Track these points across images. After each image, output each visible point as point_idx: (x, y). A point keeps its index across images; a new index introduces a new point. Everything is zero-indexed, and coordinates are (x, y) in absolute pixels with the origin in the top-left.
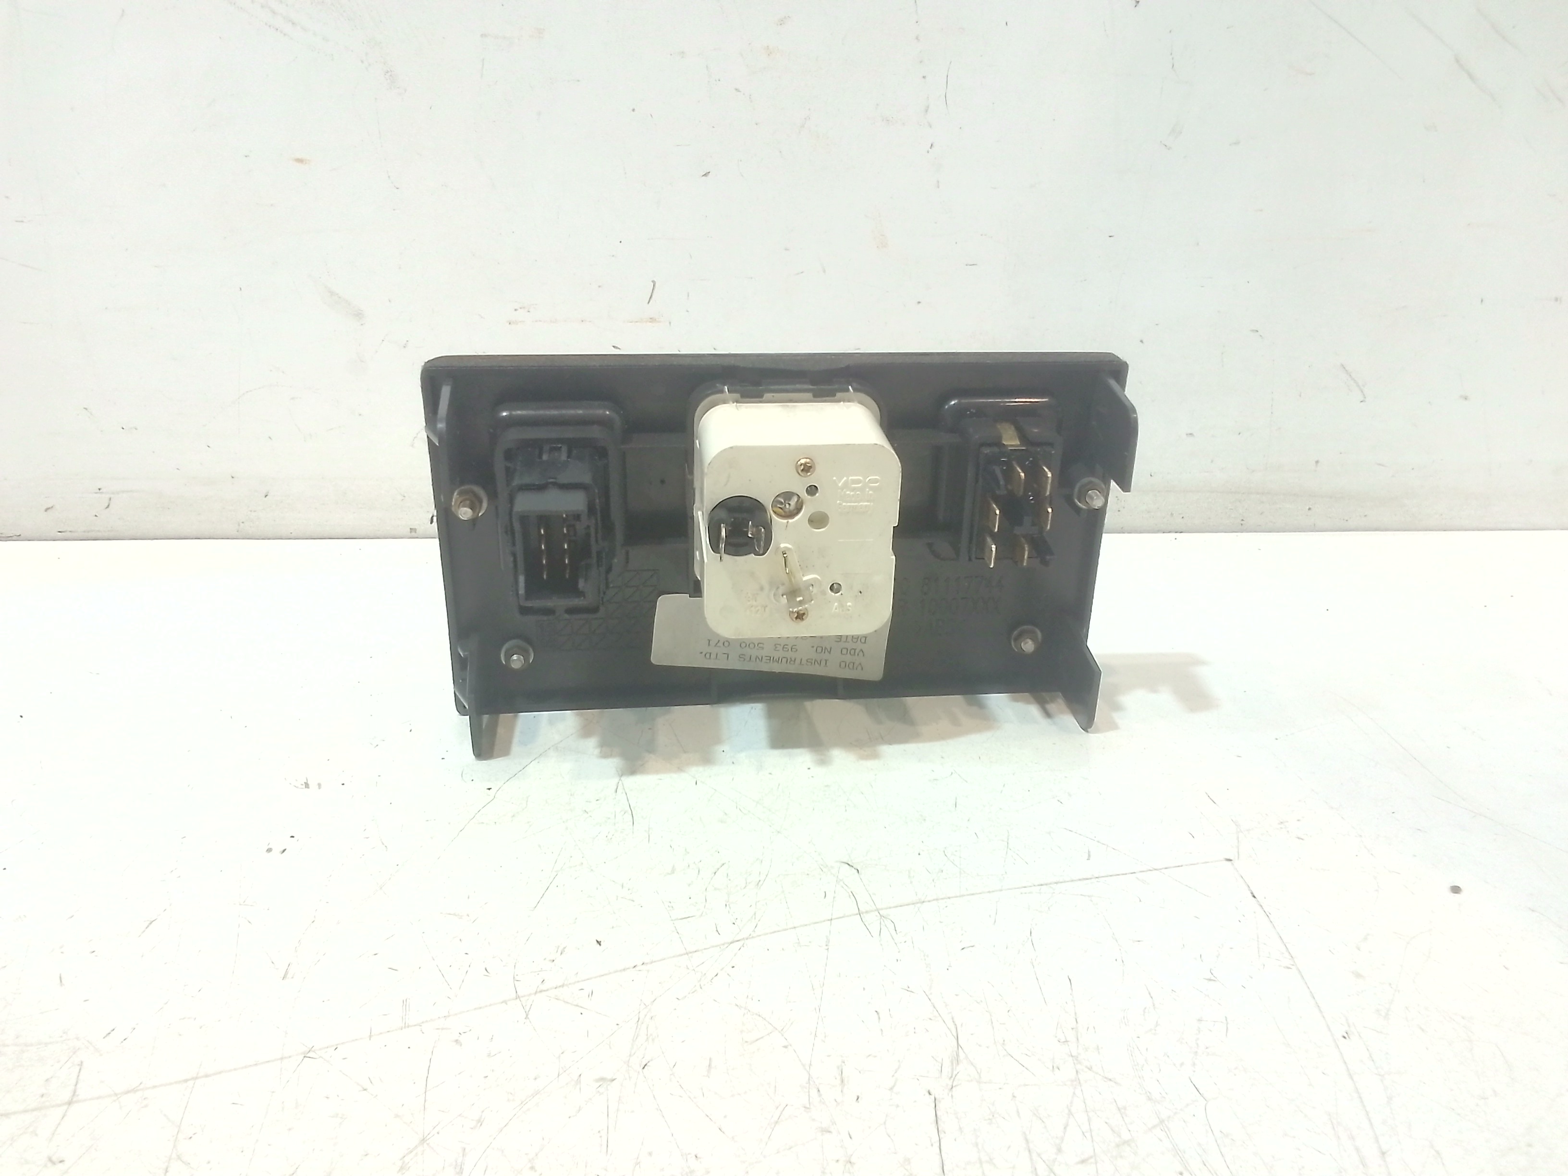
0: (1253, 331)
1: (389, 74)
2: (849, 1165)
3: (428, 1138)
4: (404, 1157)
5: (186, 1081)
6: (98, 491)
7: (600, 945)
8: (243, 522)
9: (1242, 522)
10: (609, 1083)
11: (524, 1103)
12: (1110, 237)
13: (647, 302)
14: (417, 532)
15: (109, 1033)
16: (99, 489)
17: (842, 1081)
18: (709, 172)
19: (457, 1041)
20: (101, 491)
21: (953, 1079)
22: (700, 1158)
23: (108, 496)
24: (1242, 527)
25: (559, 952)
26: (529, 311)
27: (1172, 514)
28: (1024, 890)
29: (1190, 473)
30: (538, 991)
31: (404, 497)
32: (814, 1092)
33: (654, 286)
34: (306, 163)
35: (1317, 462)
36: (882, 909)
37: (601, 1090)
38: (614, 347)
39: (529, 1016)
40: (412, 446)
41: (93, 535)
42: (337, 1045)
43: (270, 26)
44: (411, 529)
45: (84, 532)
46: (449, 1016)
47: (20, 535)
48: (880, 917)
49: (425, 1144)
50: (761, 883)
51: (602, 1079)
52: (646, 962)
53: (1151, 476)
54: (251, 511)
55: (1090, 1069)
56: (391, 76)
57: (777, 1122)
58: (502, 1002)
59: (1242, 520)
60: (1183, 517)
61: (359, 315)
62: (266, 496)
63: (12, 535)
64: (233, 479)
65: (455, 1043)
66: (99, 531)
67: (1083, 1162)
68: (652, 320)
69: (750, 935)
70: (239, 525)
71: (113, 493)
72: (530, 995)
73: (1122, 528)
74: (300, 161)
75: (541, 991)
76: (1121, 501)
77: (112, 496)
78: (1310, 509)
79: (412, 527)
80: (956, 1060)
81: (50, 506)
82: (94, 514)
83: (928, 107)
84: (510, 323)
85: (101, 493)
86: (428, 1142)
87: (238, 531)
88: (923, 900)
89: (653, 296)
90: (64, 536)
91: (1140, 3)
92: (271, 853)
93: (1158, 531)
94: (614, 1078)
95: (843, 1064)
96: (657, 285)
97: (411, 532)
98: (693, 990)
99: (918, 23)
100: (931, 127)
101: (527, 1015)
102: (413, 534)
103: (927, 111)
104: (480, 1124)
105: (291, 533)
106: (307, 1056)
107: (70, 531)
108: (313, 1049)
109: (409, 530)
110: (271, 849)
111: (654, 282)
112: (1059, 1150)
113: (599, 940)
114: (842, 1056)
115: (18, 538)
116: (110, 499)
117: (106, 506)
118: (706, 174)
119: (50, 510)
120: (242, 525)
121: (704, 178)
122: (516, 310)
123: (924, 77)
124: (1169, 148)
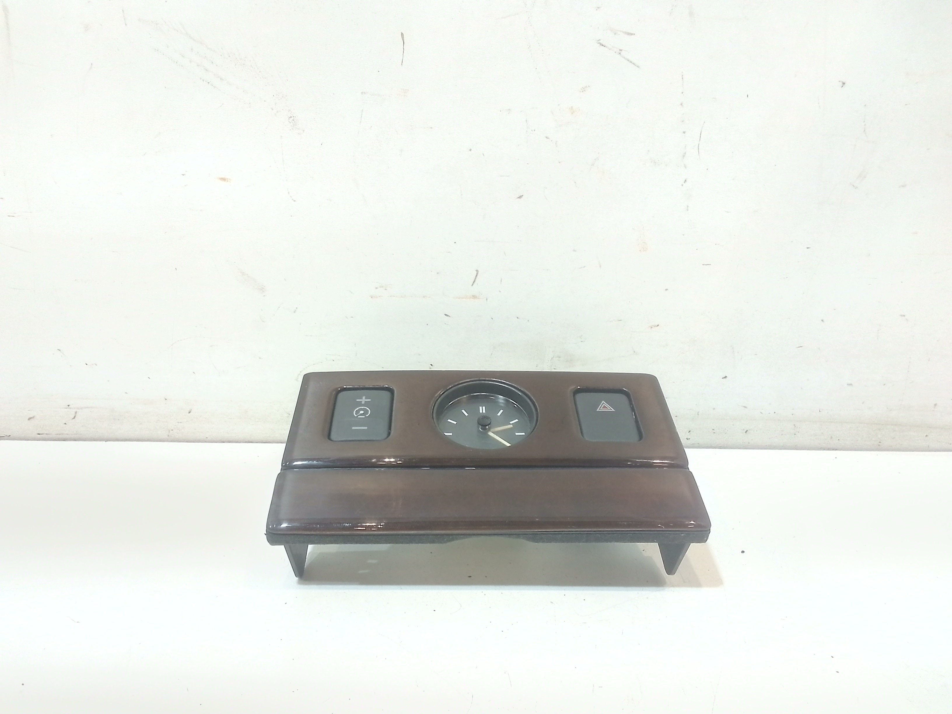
0: (901, 315)
1: (292, 118)
6: (68, 407)
8: (172, 430)
9: (880, 444)
12: (808, 248)
13: (472, 284)
16: (68, 406)
18: (523, 195)
20: (69, 407)
23: (75, 410)
24: (879, 448)
26: (386, 290)
27: (831, 438)
29: (847, 410)
31: (289, 414)
33: (477, 273)
34: (228, 181)
35: (935, 405)
38: (445, 315)
41: (63, 437)
43: (203, 80)
45: (57, 434)
47: (10, 436)
53: (820, 411)
54: (178, 423)
56: (293, 120)
59: (880, 442)
60: (839, 440)
61: (262, 289)
62: (189, 412)
64: (166, 400)
66: (67, 435)
68: (474, 297)
70: (169, 432)
71: (78, 409)
73: (796, 446)
74: (223, 179)
76: (797, 428)
77: (78, 410)
78: (926, 436)
81: (31, 416)
82: (64, 423)
83: (685, 153)
84: (372, 297)
85: (70, 408)
87: (168, 436)
89: (476, 281)
91: (846, 84)
93: (821, 449)
96: (479, 273)
99: (683, 94)
100: (686, 168)
103: (684, 156)
105: (207, 439)
107: (46, 434)
111: (477, 271)
115: (9, 438)
116: (76, 413)
117: (73, 417)
118: (520, 197)
119: (32, 419)
120: (171, 432)
121: (518, 199)
122: (377, 288)
123: (684, 132)
124: (856, 188)
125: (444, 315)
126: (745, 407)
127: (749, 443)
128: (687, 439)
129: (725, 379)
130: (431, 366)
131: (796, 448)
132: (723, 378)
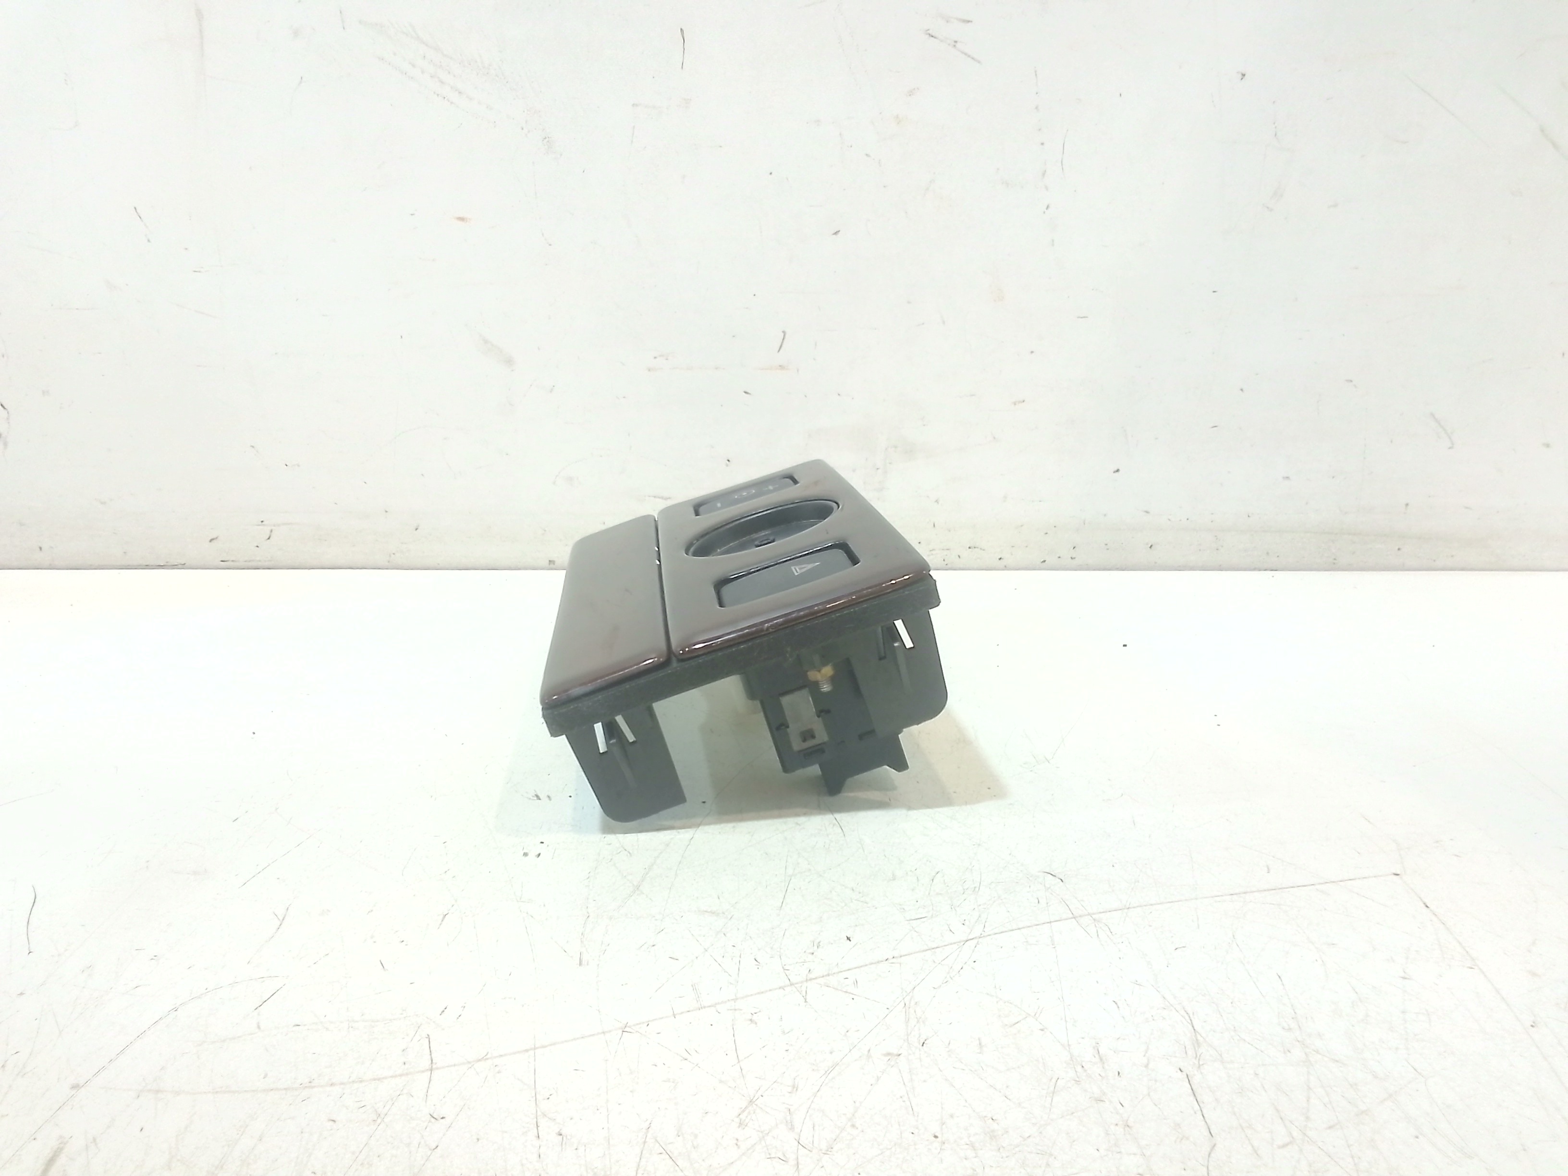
0: (1347, 381)
1: (547, 140)
2: (1127, 1128)
3: (754, 1100)
4: (740, 1115)
5: (527, 1051)
6: (261, 523)
7: (850, 940)
8: (394, 554)
9: (1335, 561)
10: (896, 1057)
11: (828, 1072)
12: (1214, 292)
13: (778, 350)
14: (555, 564)
15: (443, 1011)
16: (262, 522)
17: (1101, 1059)
18: (839, 231)
19: (751, 1020)
20: (263, 523)
21: (1198, 1059)
22: (996, 1120)
23: (270, 528)
24: (1334, 566)
25: (816, 947)
26: (667, 359)
27: (1268, 553)
28: (1218, 899)
29: (1286, 514)
30: (808, 979)
31: (545, 531)
32: (1079, 1069)
33: (784, 335)
34: (467, 221)
35: (1407, 505)
36: (1094, 914)
37: (892, 1063)
38: (745, 392)
39: (807, 1000)
40: (554, 483)
41: (251, 564)
42: (648, 1021)
43: (438, 95)
44: (550, 561)
45: (245, 561)
46: (737, 999)
47: (185, 564)
48: (1093, 921)
49: (754, 1105)
50: (977, 889)
51: (889, 1054)
52: (895, 956)
53: (1249, 516)
54: (402, 543)
55: (1317, 1052)
56: (548, 141)
57: (1053, 1093)
58: (780, 988)
59: (1335, 559)
60: (1278, 556)
61: (509, 362)
62: (416, 529)
63: (176, 564)
64: (387, 513)
65: (750, 1022)
66: (260, 561)
67: (1330, 1127)
68: (781, 367)
69: (981, 934)
70: (390, 556)
71: (274, 525)
72: (802, 982)
73: (1220, 566)
74: (461, 219)
75: (811, 979)
76: (1219, 540)
77: (273, 528)
78: (1399, 549)
79: (551, 559)
80: (1197, 1043)
81: (214, 536)
82: (256, 545)
83: (1045, 171)
84: (649, 370)
85: (264, 525)
86: (755, 1103)
87: (388, 562)
88: (1128, 907)
89: (784, 346)
90: (225, 565)
91: (1246, 76)
92: (527, 857)
93: (1255, 569)
94: (899, 1053)
95: (1097, 1045)
96: (787, 336)
97: (549, 564)
98: (945, 981)
99: (1038, 94)
100: (1047, 189)
101: (805, 999)
102: (552, 566)
103: (1044, 174)
104: (795, 1089)
105: (439, 564)
106: (625, 1030)
107: (233, 561)
108: (628, 1025)
109: (548, 562)
110: (527, 853)
111: (784, 332)
112: (1308, 1118)
113: (849, 936)
114: (1095, 1039)
115: (183, 566)
116: (271, 531)
117: (267, 537)
118: (836, 233)
119: (214, 541)
120: (393, 555)
121: (834, 236)
122: (655, 358)
123: (1042, 144)
124: (1271, 210)
125: (744, 394)
126: (1147, 512)
127: (1156, 563)
128: (1072, 558)
129: (1117, 473)
130: (728, 462)
131: (1220, 568)
132: (1114, 472)
